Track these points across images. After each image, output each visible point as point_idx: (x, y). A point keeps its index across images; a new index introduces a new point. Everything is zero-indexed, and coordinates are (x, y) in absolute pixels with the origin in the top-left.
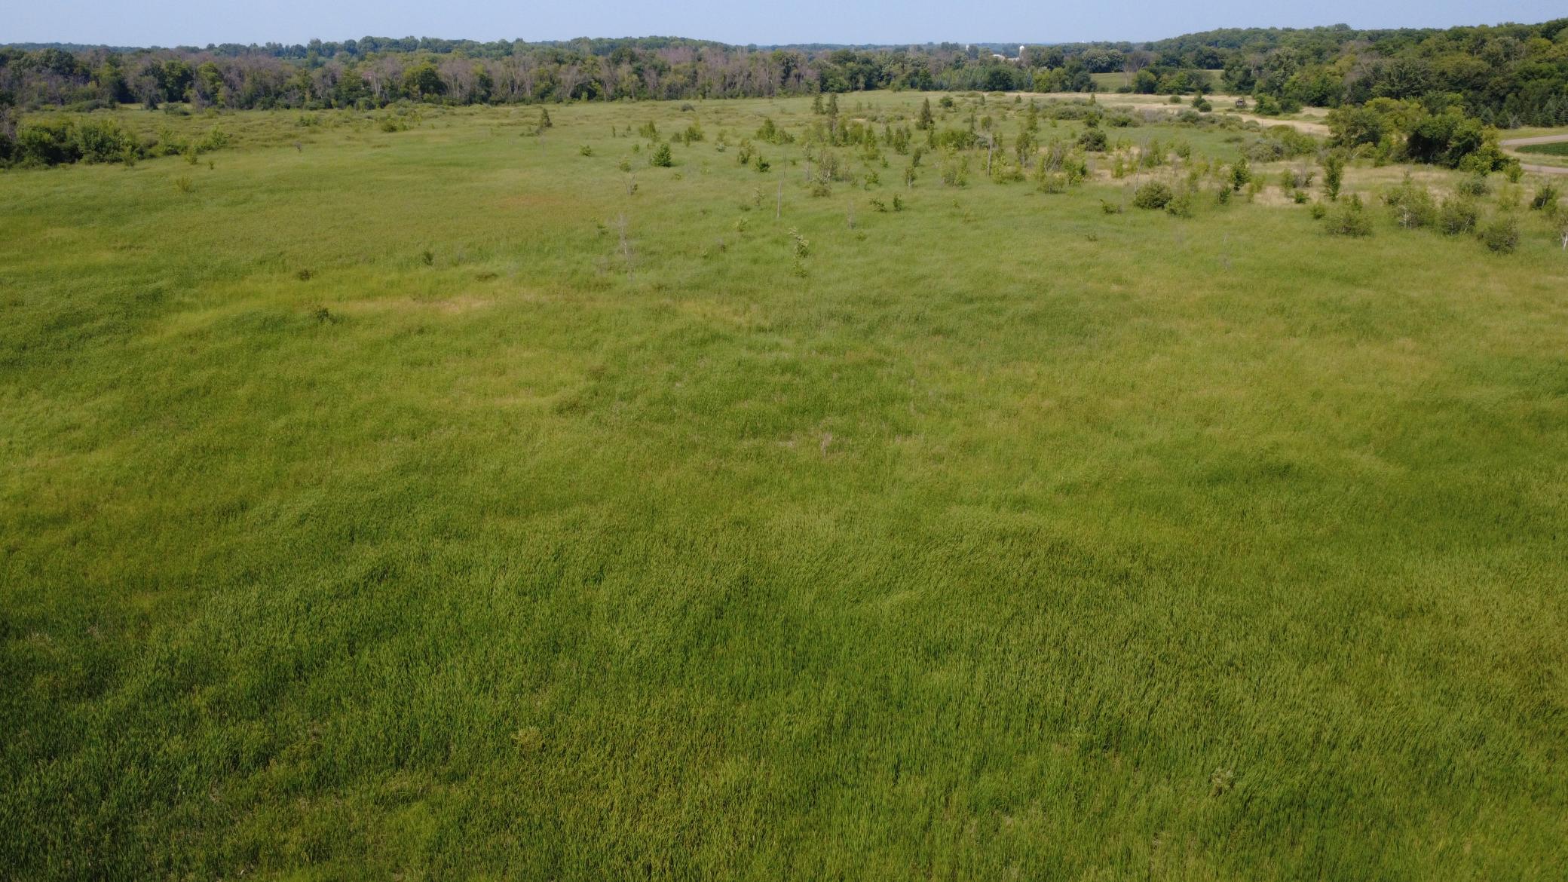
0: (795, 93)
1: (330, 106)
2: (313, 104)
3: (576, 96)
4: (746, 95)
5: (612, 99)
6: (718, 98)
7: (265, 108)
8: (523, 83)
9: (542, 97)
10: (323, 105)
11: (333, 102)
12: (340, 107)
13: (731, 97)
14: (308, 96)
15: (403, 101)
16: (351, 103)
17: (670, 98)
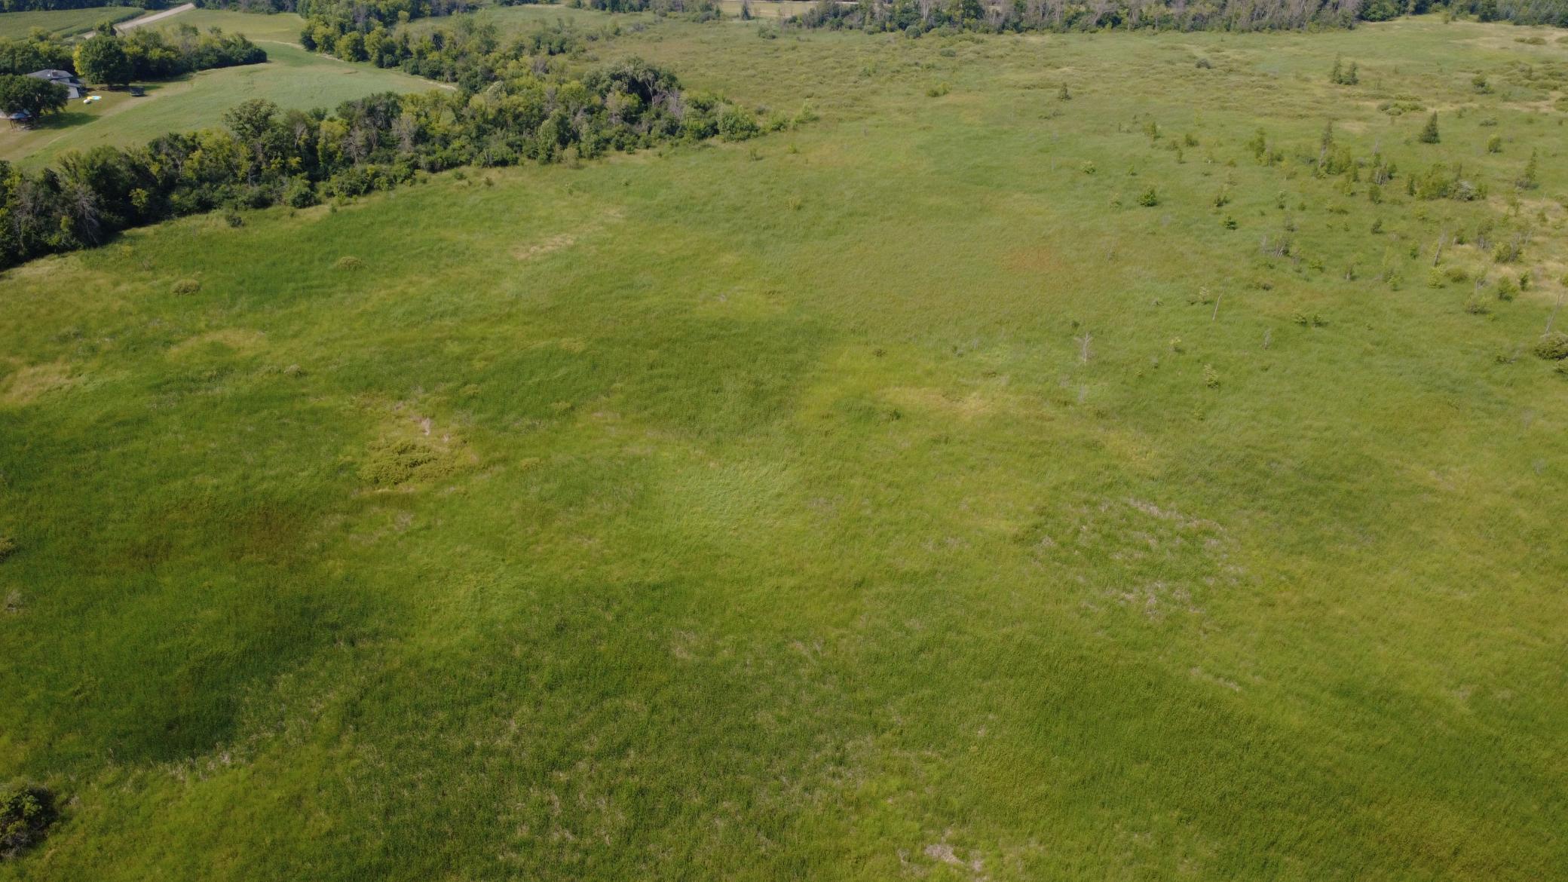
0: (1328, 25)
1: (884, 29)
2: (871, 28)
3: (1101, 23)
4: (1272, 27)
5: (1136, 27)
6: (1243, 31)
7: (833, 29)
8: (1053, 11)
9: (1070, 23)
10: (878, 28)
11: (888, 25)
12: (892, 30)
13: (1257, 29)
14: (868, 17)
15: (946, 25)
16: (902, 26)
17: (1193, 28)
